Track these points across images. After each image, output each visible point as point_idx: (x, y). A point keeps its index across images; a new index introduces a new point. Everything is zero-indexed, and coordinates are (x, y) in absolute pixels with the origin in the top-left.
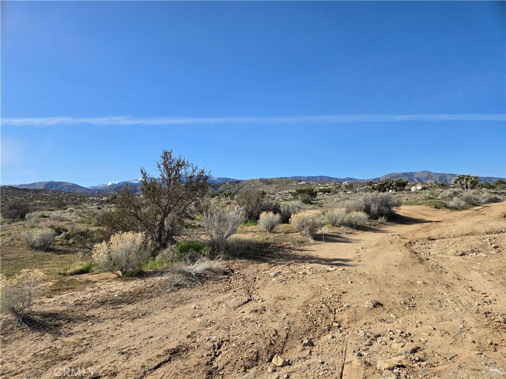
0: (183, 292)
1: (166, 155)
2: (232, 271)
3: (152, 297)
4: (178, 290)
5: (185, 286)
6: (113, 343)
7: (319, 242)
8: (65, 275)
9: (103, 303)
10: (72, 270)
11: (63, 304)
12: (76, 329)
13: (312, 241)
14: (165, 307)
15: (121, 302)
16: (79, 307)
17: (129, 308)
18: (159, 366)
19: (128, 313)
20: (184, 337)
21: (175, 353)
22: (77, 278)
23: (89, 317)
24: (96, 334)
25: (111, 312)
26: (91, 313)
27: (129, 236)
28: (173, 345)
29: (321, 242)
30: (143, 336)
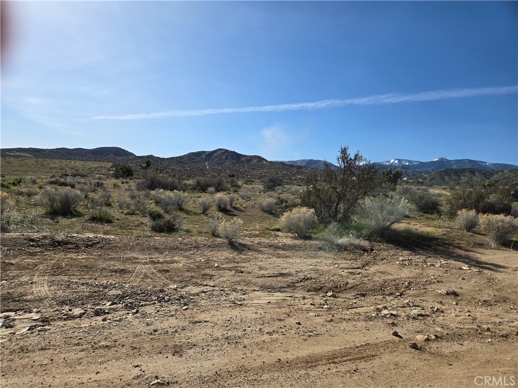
0: (321, 253)
1: (344, 151)
2: (372, 250)
3: (299, 250)
4: (319, 251)
5: (325, 250)
6: (260, 263)
7: (505, 249)
8: (268, 229)
9: (271, 246)
10: (272, 228)
11: (252, 242)
12: (249, 254)
13: (493, 245)
14: (301, 257)
15: (279, 248)
16: (258, 245)
17: (281, 252)
18: (270, 277)
19: (278, 254)
20: (294, 271)
21: (282, 275)
22: (272, 233)
23: (259, 251)
24: (256, 258)
25: (271, 251)
26: (261, 249)
28: (284, 272)
29: (507, 249)
30: (276, 265)
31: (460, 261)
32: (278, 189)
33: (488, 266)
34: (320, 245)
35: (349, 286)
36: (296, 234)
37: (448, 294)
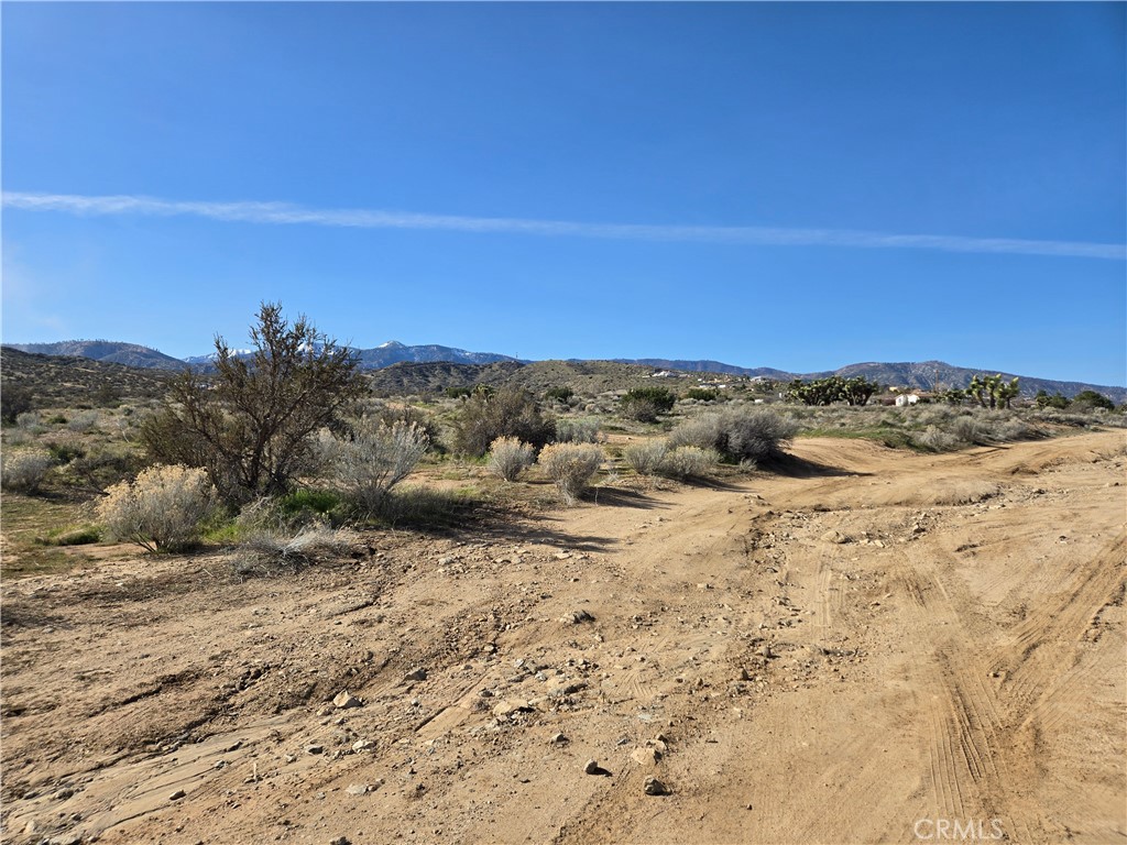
0: (253, 586)
1: (269, 315)
2: (373, 552)
3: (188, 590)
4: (245, 580)
5: (261, 575)
6: (74, 663)
7: (586, 504)
8: (47, 543)
9: (88, 596)
10: (65, 535)
11: (13, 594)
12: (19, 637)
13: (571, 501)
14: (203, 609)
15: (122, 596)
16: (40, 602)
17: (133, 608)
18: (134, 699)
19: (126, 616)
20: (205, 658)
21: (173, 681)
22: (67, 551)
23: (51, 619)
24: (50, 647)
25: (95, 612)
26: (59, 612)
27: (173, 473)
28: (175, 669)
29: (591, 505)
30: (131, 655)
31: (541, 543)
32: (26, 421)
33: (590, 543)
34: (246, 565)
35: (379, 660)
36: (153, 545)
37: (577, 621)
